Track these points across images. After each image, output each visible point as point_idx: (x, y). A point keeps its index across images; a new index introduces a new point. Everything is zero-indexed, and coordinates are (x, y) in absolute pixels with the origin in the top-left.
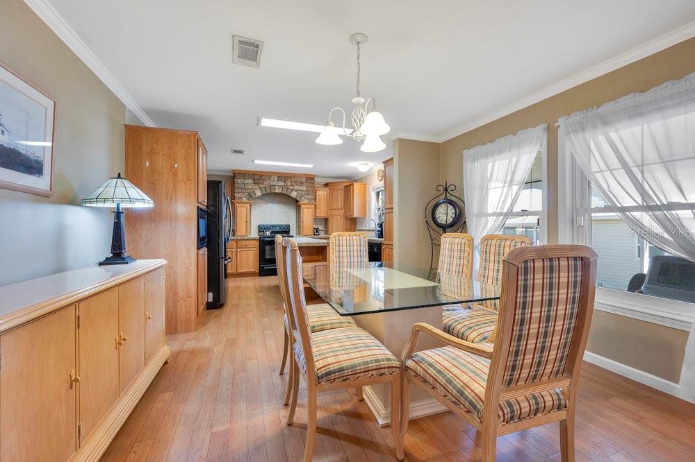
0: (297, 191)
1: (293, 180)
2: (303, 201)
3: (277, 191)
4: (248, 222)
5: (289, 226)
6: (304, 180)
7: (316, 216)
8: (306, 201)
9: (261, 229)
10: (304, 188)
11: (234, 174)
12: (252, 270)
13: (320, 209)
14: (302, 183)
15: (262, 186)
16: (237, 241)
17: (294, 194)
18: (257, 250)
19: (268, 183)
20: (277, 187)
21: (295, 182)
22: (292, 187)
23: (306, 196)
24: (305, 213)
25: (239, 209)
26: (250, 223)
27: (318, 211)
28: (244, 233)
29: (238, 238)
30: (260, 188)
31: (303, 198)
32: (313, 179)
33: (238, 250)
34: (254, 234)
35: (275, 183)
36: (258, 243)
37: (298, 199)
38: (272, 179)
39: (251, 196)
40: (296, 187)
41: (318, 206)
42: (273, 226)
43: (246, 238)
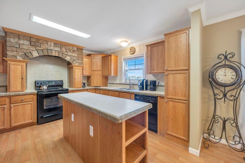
0: (70, 56)
1: (67, 48)
2: (75, 64)
3: (54, 54)
4: (23, 79)
5: (62, 81)
6: (76, 49)
7: (83, 74)
8: (77, 64)
9: (38, 85)
10: (76, 55)
11: (6, 33)
12: (30, 121)
13: (86, 70)
14: (74, 51)
15: (39, 48)
16: (10, 97)
17: (68, 59)
18: (34, 103)
19: (44, 46)
20: (54, 51)
21: (69, 50)
22: (66, 53)
23: (77, 61)
24: (76, 72)
25: (12, 67)
26: (26, 80)
27: (84, 71)
28: (19, 88)
29: (12, 94)
30: (37, 50)
31: (74, 61)
32: (82, 50)
33: (12, 105)
34: (31, 89)
35: (52, 48)
36: (35, 97)
37: (71, 62)
38: (49, 44)
39: (27, 56)
40: (70, 54)
41: (84, 68)
42: (49, 82)
43: (21, 93)
